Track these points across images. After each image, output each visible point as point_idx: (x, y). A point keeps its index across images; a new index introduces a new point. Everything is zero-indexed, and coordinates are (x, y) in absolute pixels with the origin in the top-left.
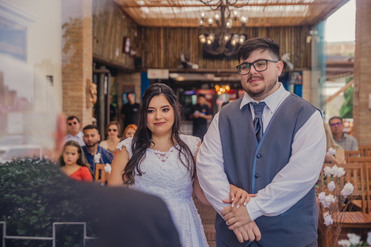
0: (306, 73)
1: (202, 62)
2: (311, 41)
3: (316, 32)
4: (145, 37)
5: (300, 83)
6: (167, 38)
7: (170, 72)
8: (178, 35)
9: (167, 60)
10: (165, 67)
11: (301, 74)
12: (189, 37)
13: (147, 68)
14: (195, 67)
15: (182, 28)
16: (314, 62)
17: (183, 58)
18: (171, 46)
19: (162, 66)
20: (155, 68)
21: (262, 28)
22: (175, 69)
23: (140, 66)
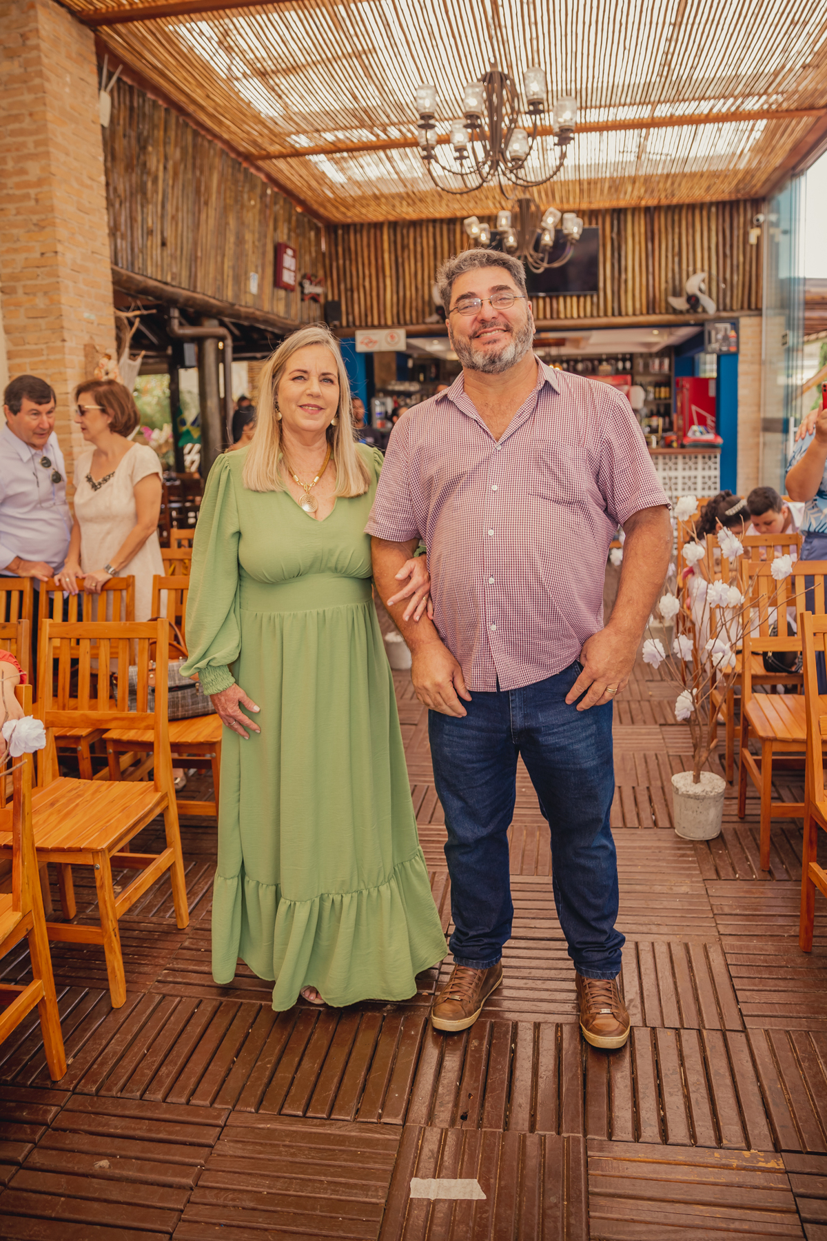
4: (347, 250)
6: (399, 249)
7: (410, 335)
8: (426, 241)
9: (401, 304)
10: (398, 323)
13: (353, 326)
15: (434, 221)
17: (438, 300)
18: (409, 268)
19: (389, 322)
20: (373, 327)
21: (635, 210)
22: (421, 327)
23: (337, 323)
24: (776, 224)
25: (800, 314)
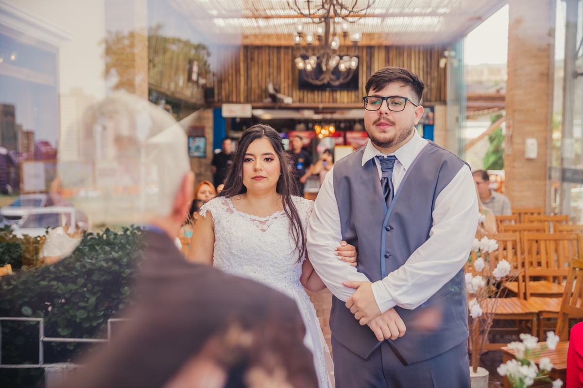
0: (438, 108)
1: (297, 94)
2: (446, 65)
3: (453, 53)
5: (431, 122)
7: (254, 108)
8: (264, 57)
9: (249, 91)
10: (247, 101)
11: (432, 110)
12: (279, 59)
13: (221, 102)
14: (288, 100)
15: (269, 47)
16: (450, 94)
18: (254, 71)
19: (242, 99)
20: (232, 102)
21: (380, 47)
22: (260, 104)
23: (212, 99)
24: (455, 57)
25: (465, 104)
